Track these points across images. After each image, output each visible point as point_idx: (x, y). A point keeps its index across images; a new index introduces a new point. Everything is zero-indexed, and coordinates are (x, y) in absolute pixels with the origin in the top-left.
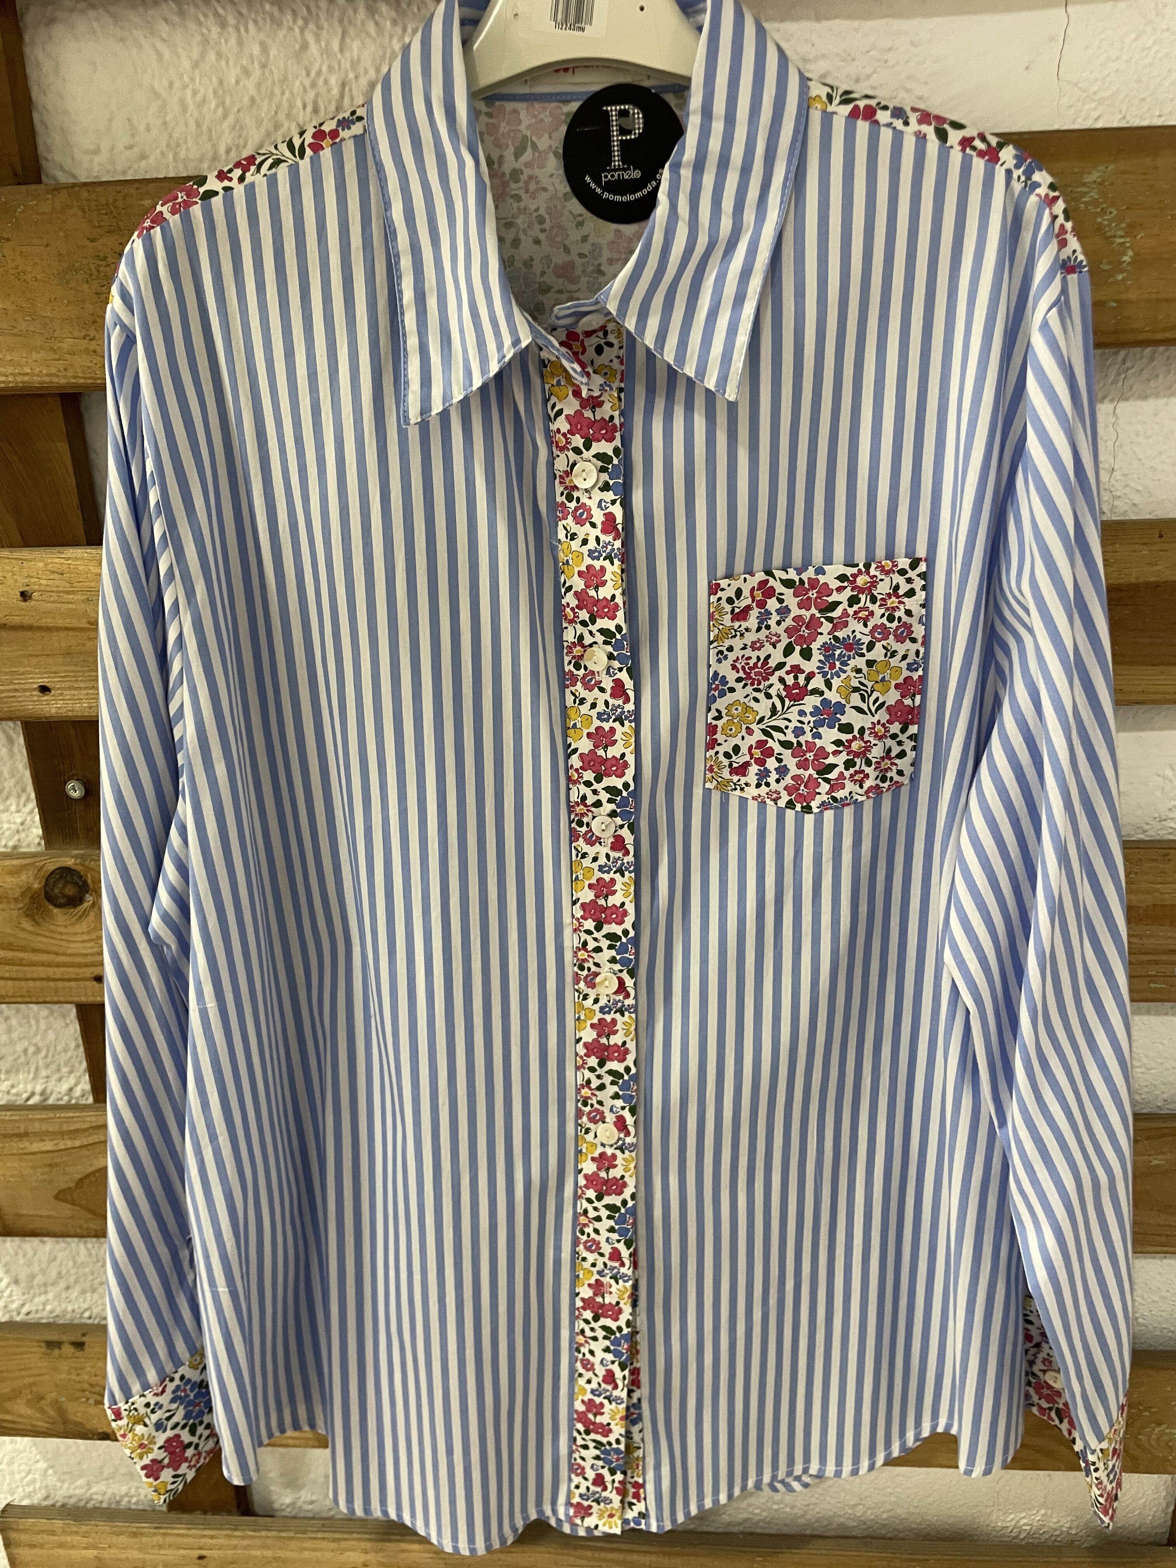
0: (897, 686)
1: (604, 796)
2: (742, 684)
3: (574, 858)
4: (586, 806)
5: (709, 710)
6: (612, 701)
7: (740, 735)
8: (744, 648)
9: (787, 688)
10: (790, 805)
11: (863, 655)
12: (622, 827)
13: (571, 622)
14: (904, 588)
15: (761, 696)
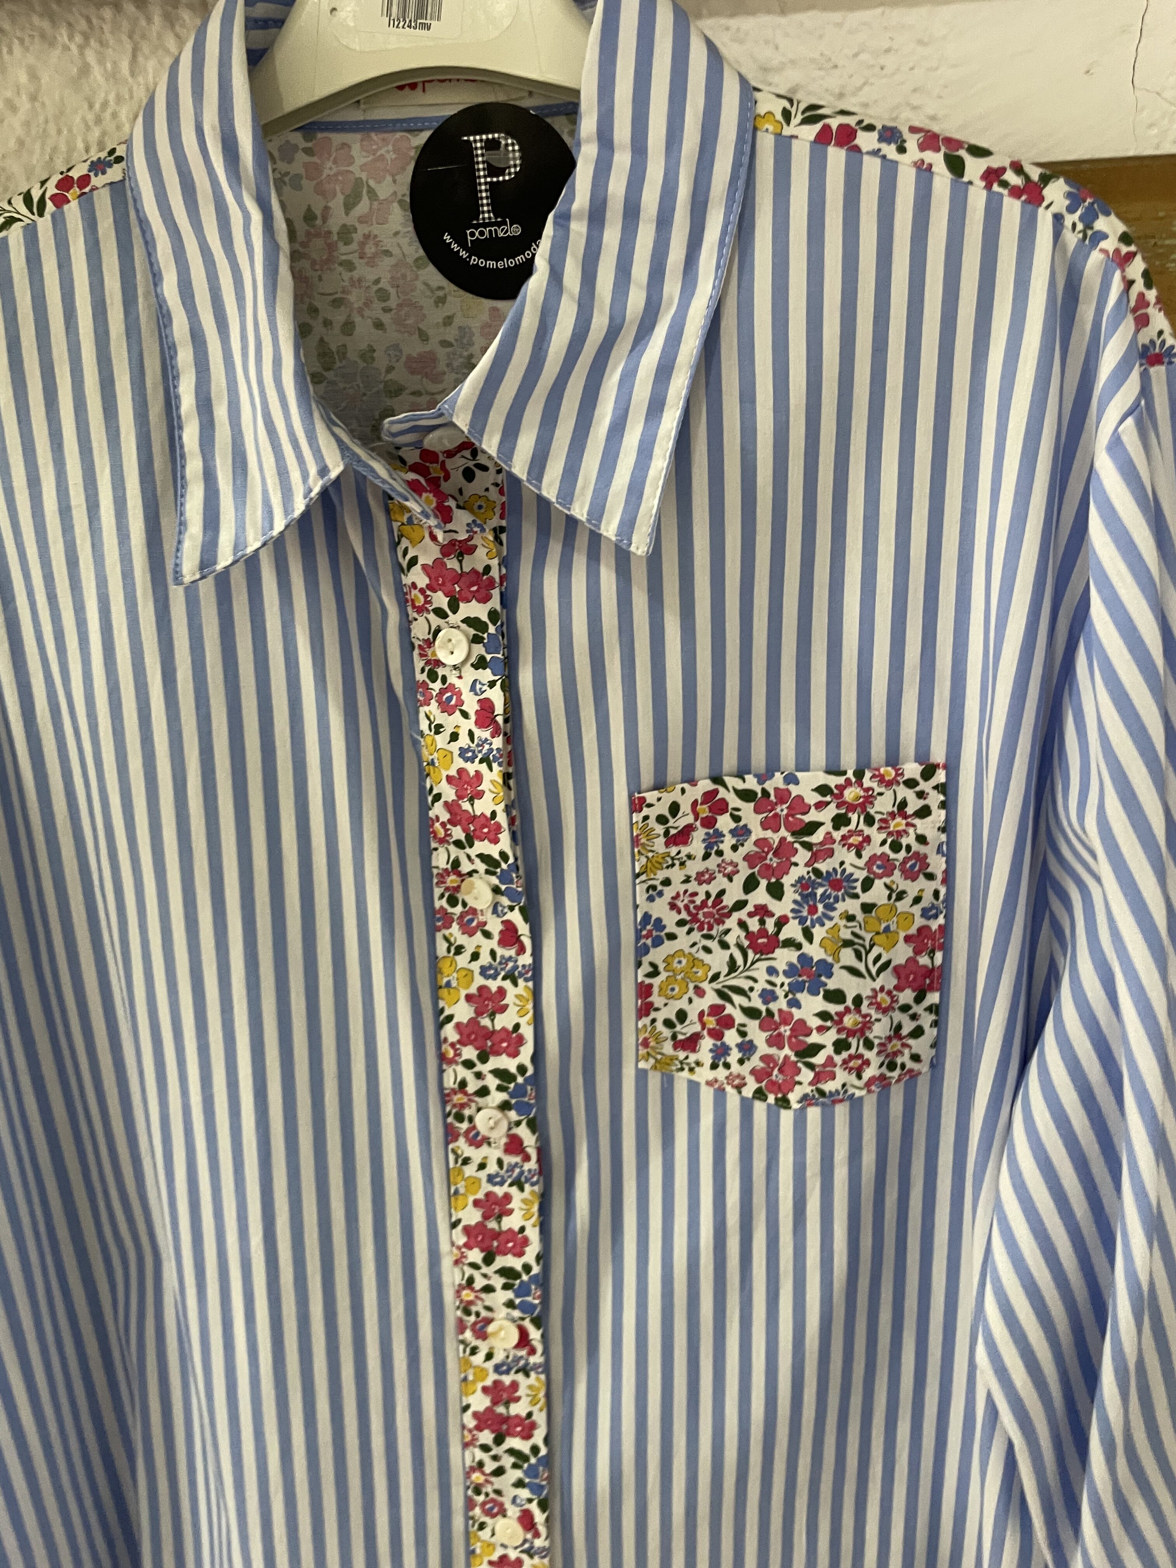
0: (907, 939)
1: (492, 1082)
2: (686, 928)
3: (452, 1165)
4: (466, 1094)
5: (639, 964)
6: (500, 952)
7: (686, 998)
8: (687, 880)
9: (749, 935)
10: (760, 1094)
11: (856, 896)
12: (518, 1124)
13: (442, 841)
14: (914, 804)
15: (713, 945)
